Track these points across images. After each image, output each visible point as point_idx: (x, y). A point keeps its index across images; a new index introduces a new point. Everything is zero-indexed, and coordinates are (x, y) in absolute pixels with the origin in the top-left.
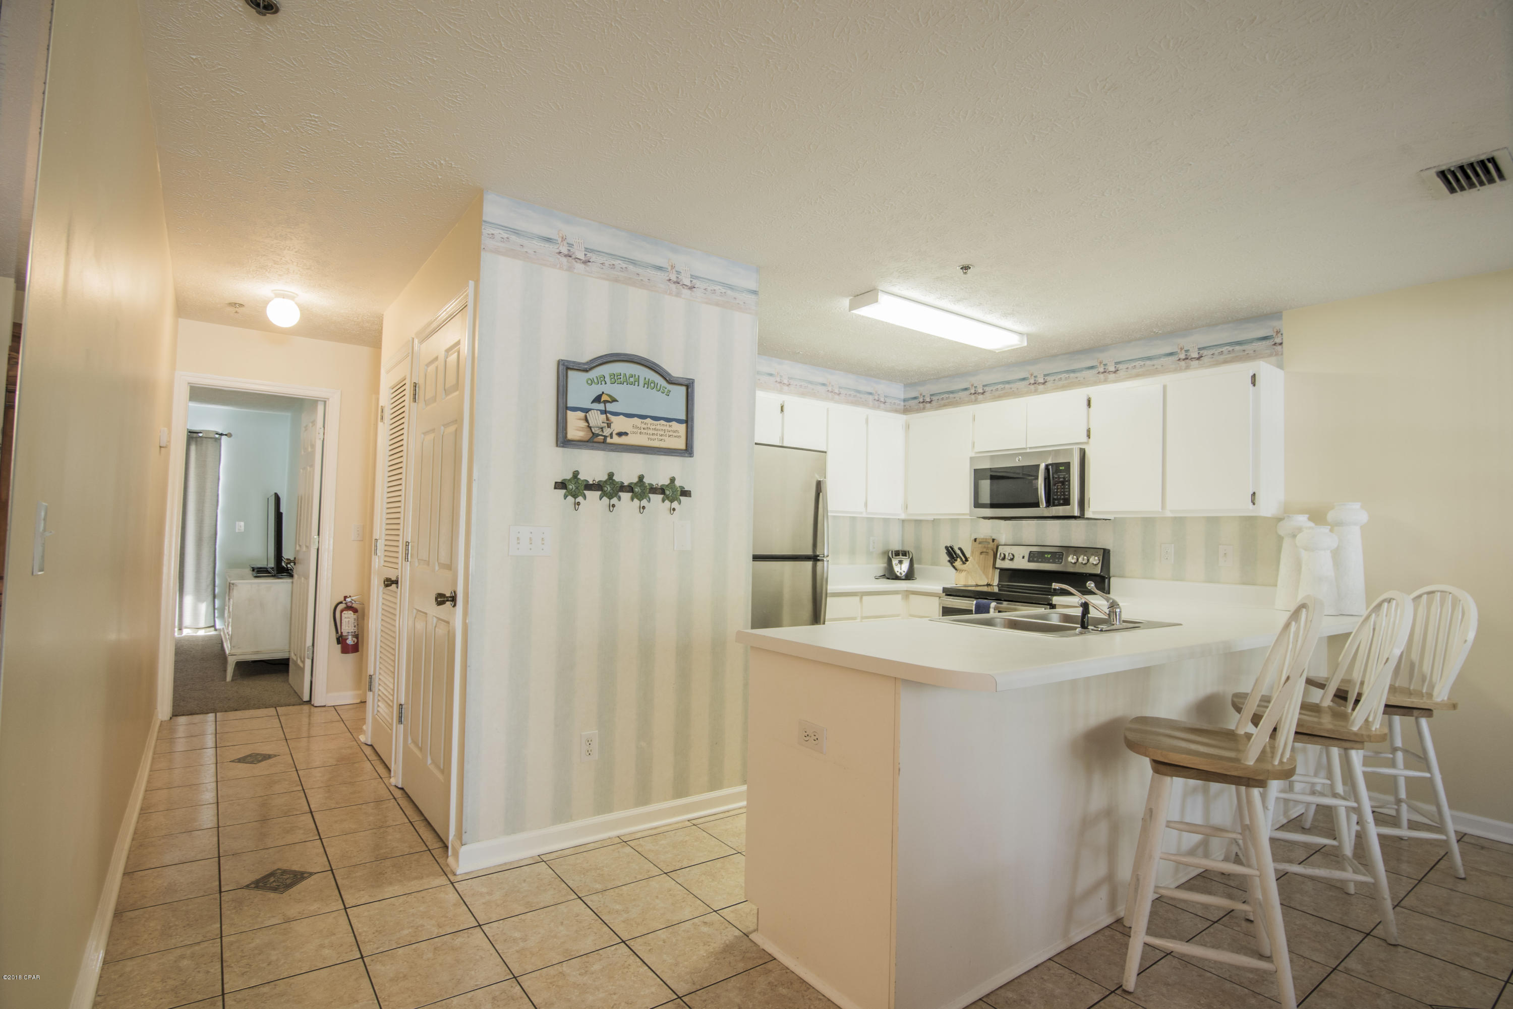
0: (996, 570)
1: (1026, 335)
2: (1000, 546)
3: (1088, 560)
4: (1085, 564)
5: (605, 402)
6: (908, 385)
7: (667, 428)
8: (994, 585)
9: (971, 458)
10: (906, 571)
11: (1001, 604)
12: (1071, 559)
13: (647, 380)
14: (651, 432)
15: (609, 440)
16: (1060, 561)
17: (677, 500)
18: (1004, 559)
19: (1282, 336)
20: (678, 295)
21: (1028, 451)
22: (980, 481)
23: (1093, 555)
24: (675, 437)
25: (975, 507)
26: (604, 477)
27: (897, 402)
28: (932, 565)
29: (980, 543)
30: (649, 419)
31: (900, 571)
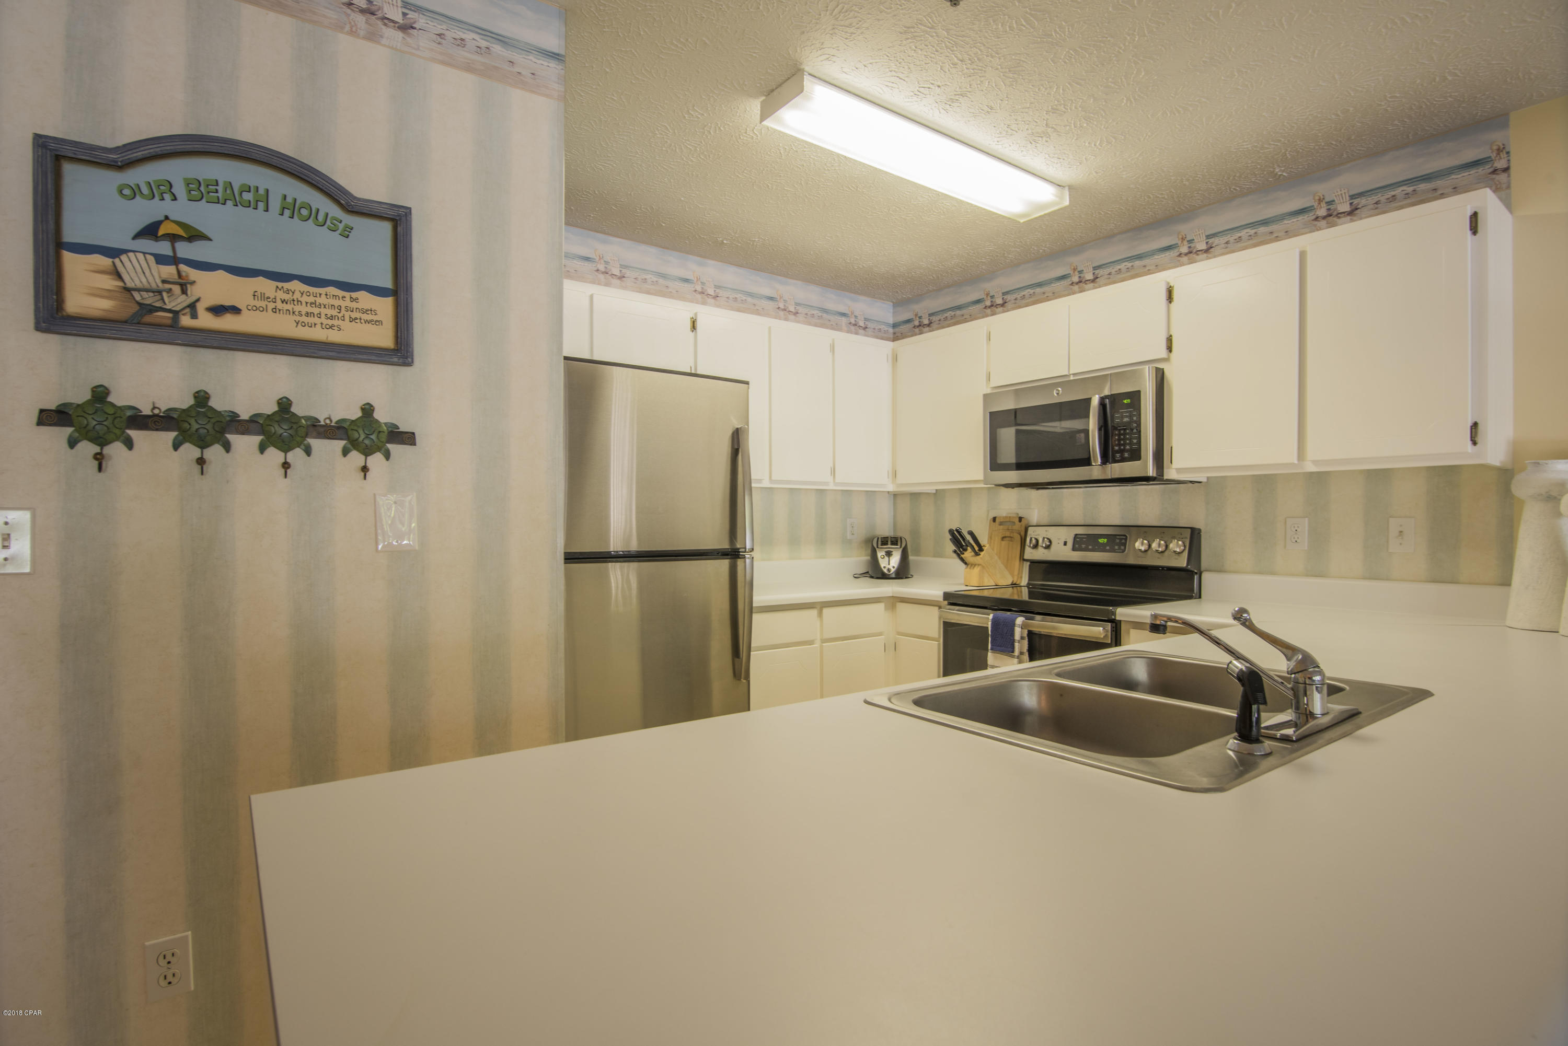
0: (1025, 562)
1: (1067, 188)
2: (1030, 528)
3: (1167, 546)
4: (1162, 552)
5: (173, 238)
6: (899, 304)
7: (347, 303)
8: (1022, 584)
9: (986, 397)
10: (896, 566)
11: (1032, 619)
12: (1140, 545)
13: (289, 200)
14: (304, 309)
15: (186, 321)
16: (1122, 547)
17: (379, 449)
18: (1036, 546)
19: (1509, 156)
20: (372, 37)
21: (1072, 378)
22: (998, 430)
23: (1174, 538)
24: (367, 322)
25: (991, 470)
26: (185, 401)
27: (883, 327)
28: (934, 556)
29: (1001, 524)
30: (296, 282)
31: (888, 567)
